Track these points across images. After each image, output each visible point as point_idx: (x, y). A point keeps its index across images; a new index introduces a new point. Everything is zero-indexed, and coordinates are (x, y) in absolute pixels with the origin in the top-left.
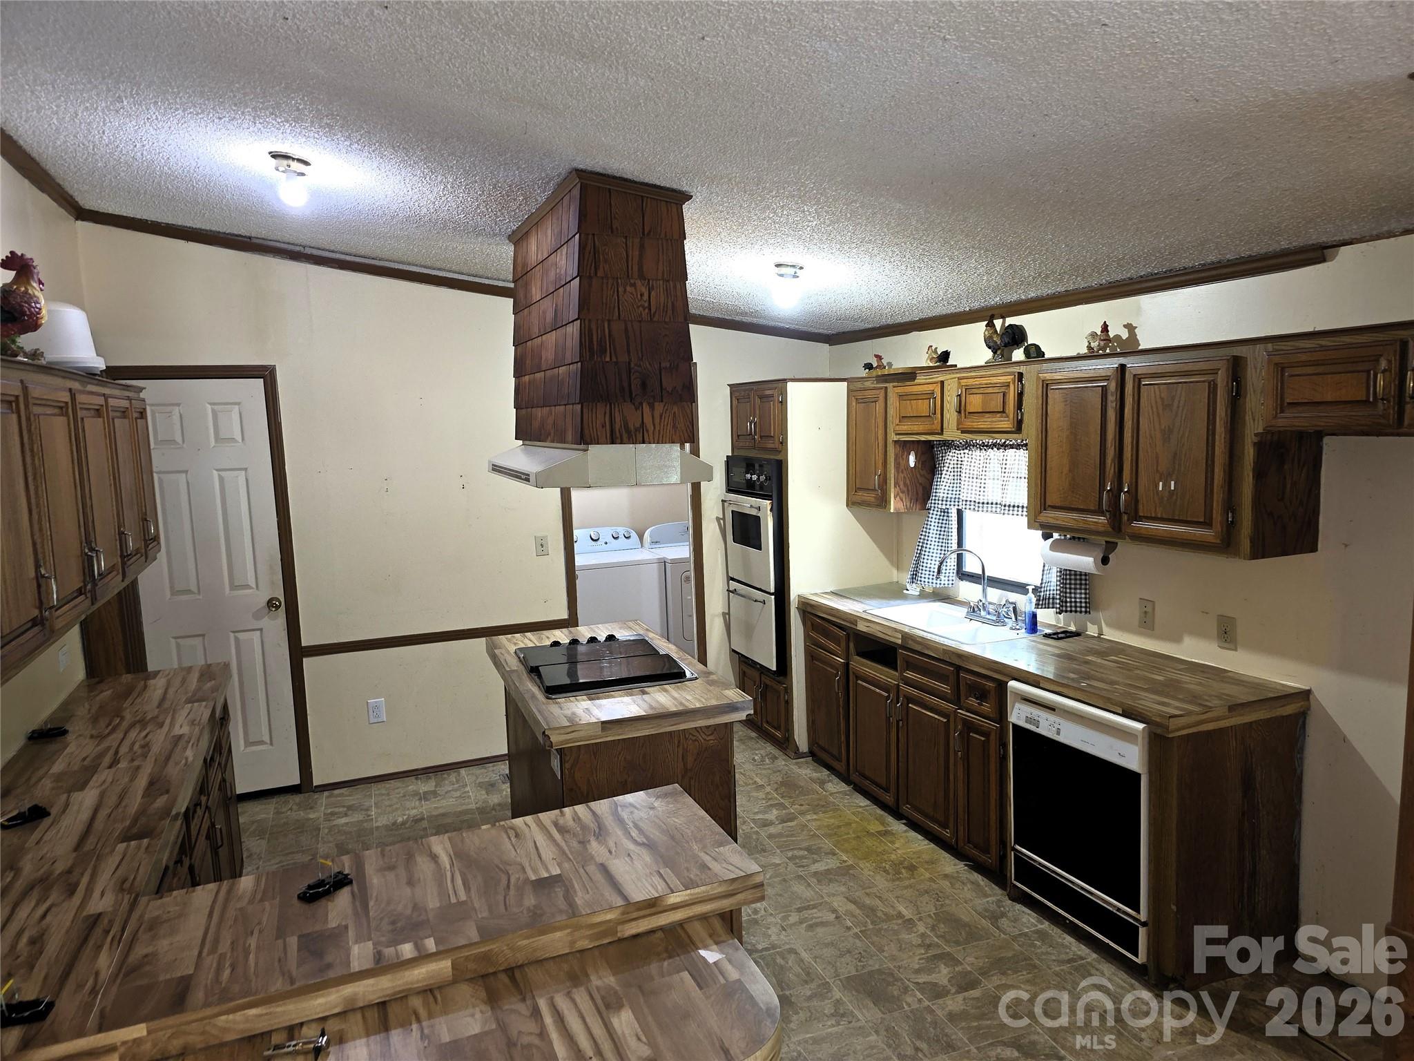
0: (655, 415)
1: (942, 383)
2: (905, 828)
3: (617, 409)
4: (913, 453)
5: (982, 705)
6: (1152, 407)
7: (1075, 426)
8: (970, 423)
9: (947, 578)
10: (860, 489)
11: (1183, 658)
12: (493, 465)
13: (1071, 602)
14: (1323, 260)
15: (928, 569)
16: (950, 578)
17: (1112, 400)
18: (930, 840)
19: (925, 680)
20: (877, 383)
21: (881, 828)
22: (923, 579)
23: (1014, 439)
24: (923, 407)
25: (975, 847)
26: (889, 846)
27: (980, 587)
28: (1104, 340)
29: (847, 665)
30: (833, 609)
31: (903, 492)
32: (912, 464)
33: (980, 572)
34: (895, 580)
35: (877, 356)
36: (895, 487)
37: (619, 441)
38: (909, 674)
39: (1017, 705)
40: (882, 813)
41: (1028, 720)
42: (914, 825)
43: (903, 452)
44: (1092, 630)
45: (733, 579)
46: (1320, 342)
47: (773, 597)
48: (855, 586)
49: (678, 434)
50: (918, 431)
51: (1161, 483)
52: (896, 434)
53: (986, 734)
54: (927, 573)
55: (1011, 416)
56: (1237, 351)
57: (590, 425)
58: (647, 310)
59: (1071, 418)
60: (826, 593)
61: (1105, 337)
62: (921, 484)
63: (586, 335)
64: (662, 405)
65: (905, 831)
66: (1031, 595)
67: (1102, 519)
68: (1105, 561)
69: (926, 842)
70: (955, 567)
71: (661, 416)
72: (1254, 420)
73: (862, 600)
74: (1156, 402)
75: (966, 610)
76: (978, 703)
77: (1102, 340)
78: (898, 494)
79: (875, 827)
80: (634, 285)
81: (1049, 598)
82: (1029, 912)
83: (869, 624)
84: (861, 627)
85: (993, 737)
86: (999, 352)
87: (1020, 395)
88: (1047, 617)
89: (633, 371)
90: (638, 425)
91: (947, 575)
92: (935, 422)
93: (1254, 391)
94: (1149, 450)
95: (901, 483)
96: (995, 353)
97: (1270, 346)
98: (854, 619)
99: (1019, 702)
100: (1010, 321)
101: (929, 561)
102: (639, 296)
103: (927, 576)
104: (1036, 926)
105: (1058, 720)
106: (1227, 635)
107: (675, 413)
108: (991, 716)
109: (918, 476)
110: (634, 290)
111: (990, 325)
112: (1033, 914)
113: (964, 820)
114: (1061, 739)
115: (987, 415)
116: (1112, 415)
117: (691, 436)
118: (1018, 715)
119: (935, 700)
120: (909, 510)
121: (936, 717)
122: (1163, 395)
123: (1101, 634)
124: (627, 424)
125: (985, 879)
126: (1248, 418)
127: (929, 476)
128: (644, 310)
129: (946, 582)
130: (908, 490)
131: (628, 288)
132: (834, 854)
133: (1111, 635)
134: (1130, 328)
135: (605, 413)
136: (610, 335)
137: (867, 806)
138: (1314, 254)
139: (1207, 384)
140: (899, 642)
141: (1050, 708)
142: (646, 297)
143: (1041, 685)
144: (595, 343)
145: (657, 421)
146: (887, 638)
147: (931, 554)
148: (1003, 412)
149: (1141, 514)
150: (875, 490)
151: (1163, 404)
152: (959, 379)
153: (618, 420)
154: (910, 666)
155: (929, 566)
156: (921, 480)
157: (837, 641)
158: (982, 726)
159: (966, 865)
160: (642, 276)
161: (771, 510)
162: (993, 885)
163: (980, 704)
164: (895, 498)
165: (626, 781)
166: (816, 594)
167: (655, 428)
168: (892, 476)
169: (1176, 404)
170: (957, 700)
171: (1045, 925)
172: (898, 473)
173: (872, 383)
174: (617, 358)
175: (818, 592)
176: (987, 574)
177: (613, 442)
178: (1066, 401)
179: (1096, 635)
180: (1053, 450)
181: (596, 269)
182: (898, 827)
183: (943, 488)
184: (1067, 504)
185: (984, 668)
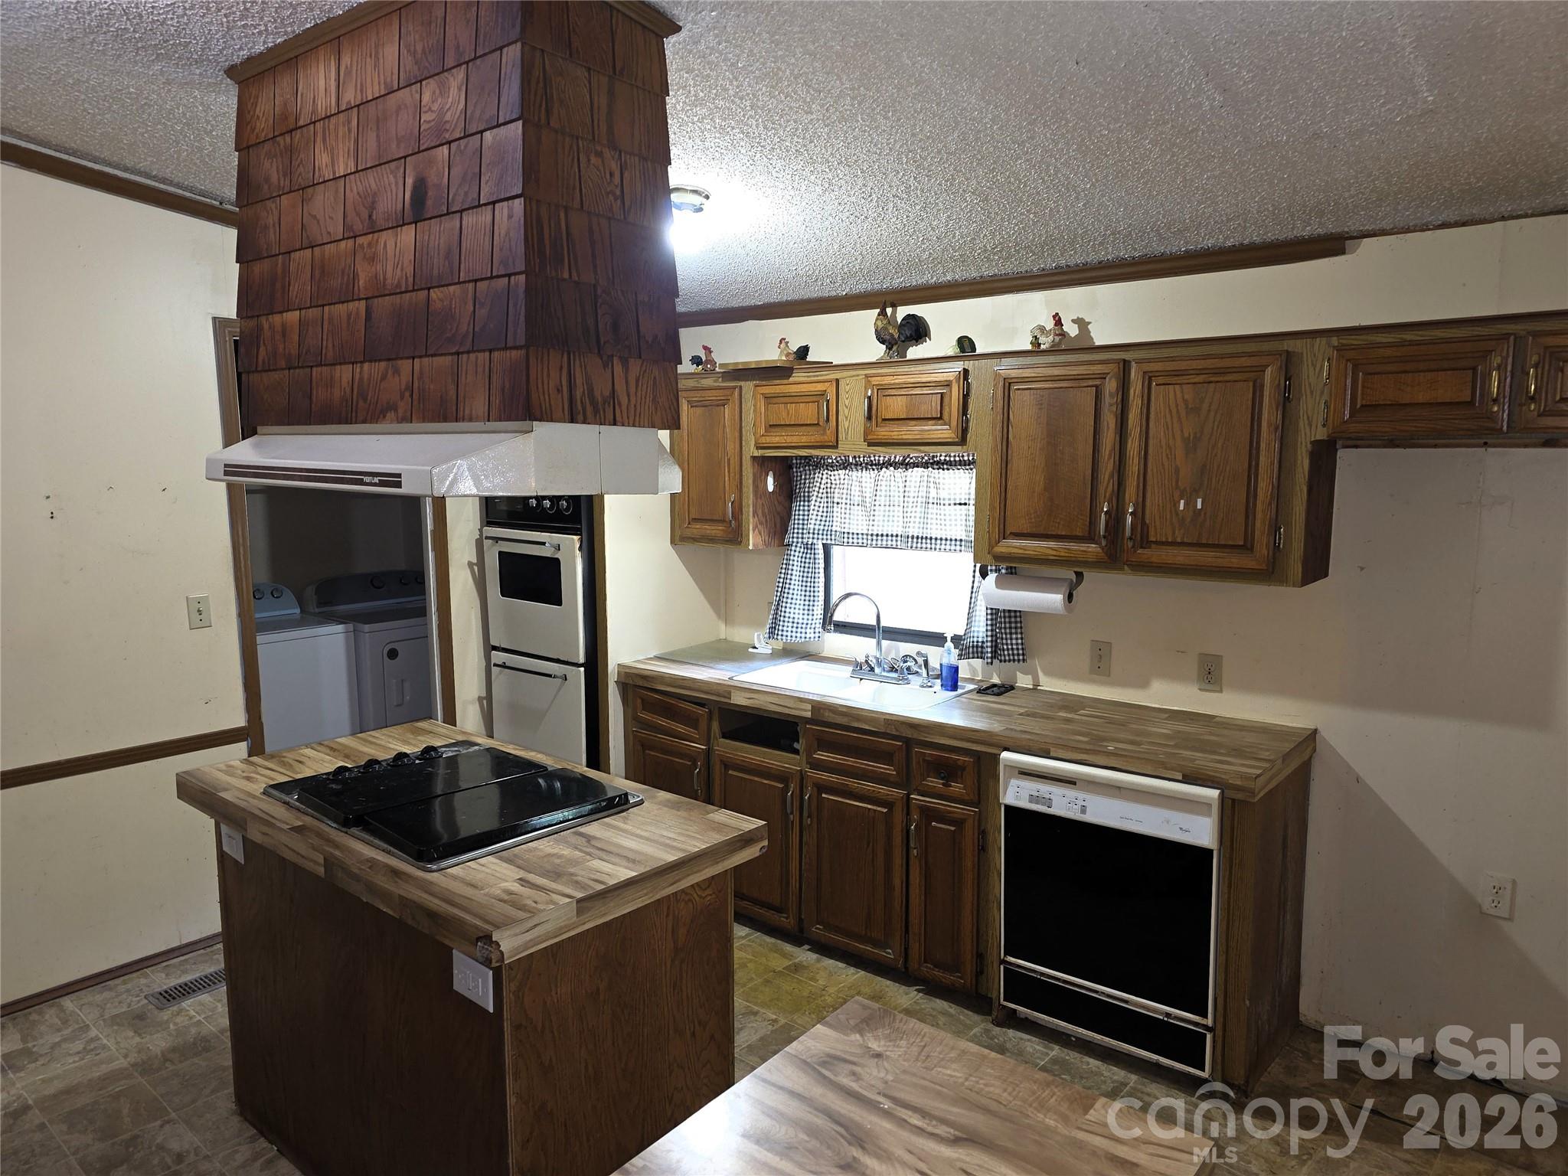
0: (630, 378)
1: (837, 381)
2: (815, 956)
3: (577, 362)
4: (771, 473)
5: (951, 786)
6: (1170, 411)
7: (1054, 436)
8: (884, 432)
9: (812, 630)
10: (695, 520)
11: (1153, 706)
12: (226, 466)
13: (1008, 649)
14: (1341, 251)
15: (791, 620)
16: (817, 630)
17: (1109, 401)
18: (856, 966)
19: (850, 761)
20: (723, 381)
21: (787, 963)
22: (785, 633)
23: (955, 453)
24: (807, 413)
25: (935, 966)
26: (812, 986)
27: (874, 641)
28: (1060, 335)
29: (708, 753)
30: (684, 679)
31: (761, 523)
32: (771, 488)
33: (874, 623)
34: (723, 636)
35: (705, 348)
36: (754, 516)
37: (580, 417)
38: (822, 756)
39: (1014, 782)
40: (773, 940)
41: (1033, 799)
42: (824, 949)
43: (761, 472)
44: (1024, 681)
45: (495, 648)
46: (1404, 336)
47: (582, 669)
48: (684, 647)
49: (659, 413)
50: (790, 443)
51: (1182, 502)
52: (758, 448)
53: (959, 823)
54: (790, 624)
55: (954, 423)
56: (1288, 345)
57: (540, 386)
58: (619, 201)
59: (1048, 424)
60: (650, 659)
61: (1060, 332)
62: (778, 513)
63: (532, 224)
64: (639, 362)
65: (818, 961)
66: (949, 644)
67: (1093, 547)
68: (1070, 597)
69: (852, 970)
70: (822, 617)
71: (637, 381)
72: (1310, 426)
73: (711, 665)
74: (1177, 406)
75: (851, 668)
76: (943, 784)
77: (1057, 335)
78: (757, 526)
79: (779, 963)
80: (599, 154)
81: (973, 647)
82: (1028, 1037)
83: (752, 695)
84: (738, 699)
85: (969, 825)
86: (895, 348)
87: (966, 397)
88: (971, 669)
89: (600, 300)
90: (607, 393)
91: (813, 626)
92: (828, 432)
93: (1312, 393)
94: (1166, 464)
95: (760, 512)
96: (889, 348)
97: (1335, 341)
98: (725, 690)
99: (1017, 778)
100: (902, 312)
101: (792, 611)
102: (608, 176)
103: (790, 629)
104: (1048, 1054)
105: (1081, 795)
106: (1210, 675)
107: (655, 378)
108: (967, 798)
109: (776, 503)
110: (600, 162)
111: (883, 313)
112: (1034, 1039)
113: (920, 934)
114: (1089, 818)
115: (914, 423)
116: (1109, 421)
117: (676, 417)
118: (1016, 793)
119: (869, 786)
120: (767, 545)
121: (869, 806)
122: (1186, 397)
123: (1036, 685)
124: (593, 390)
125: (953, 1005)
126: (1302, 424)
127: (786, 504)
128: (616, 200)
129: (812, 635)
130: (766, 521)
131: (593, 159)
132: (756, 1014)
133: (1048, 684)
134: (1080, 322)
135: (561, 368)
136: (568, 234)
137: (747, 936)
138: (1331, 245)
139: (1251, 384)
140: (809, 714)
141: (1069, 781)
142: (617, 180)
143: (1052, 754)
144: (547, 242)
145: (632, 390)
146: (787, 711)
147: (794, 601)
148: (941, 418)
149: (1152, 539)
150: (723, 521)
151: (1187, 408)
152: (867, 376)
153: (579, 381)
154: (825, 744)
155: (792, 616)
156: (780, 508)
157: (692, 721)
158: (950, 812)
159: (919, 991)
160: (613, 146)
161: (580, 549)
162: (966, 1011)
163: (946, 785)
164: (754, 531)
165: (598, 989)
166: (638, 661)
167: (629, 400)
168: (751, 502)
169: (1205, 406)
170: (905, 781)
171: (1056, 1051)
172: (757, 499)
173: (715, 381)
174: (579, 276)
175: (641, 658)
176: (883, 623)
177: (572, 421)
178: (1041, 404)
179: (1031, 687)
180: (1018, 464)
181: (548, 112)
182: (805, 956)
183: (811, 517)
184: (1034, 530)
185: (955, 738)
